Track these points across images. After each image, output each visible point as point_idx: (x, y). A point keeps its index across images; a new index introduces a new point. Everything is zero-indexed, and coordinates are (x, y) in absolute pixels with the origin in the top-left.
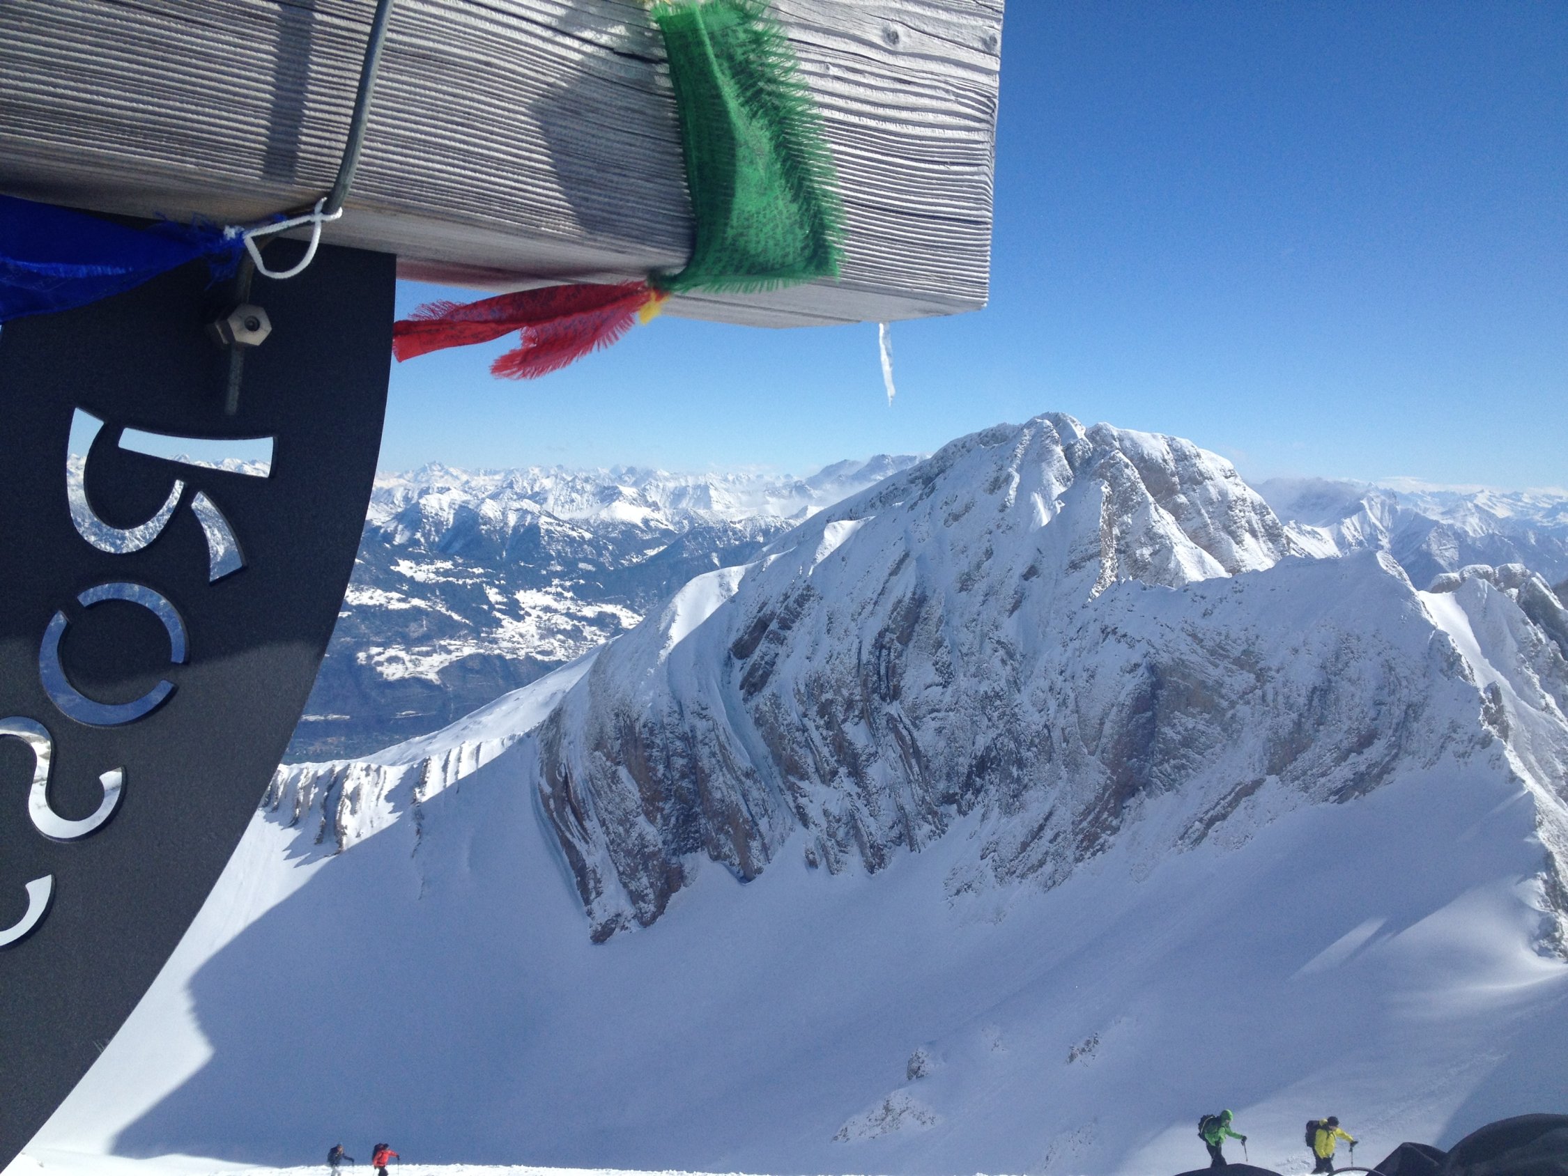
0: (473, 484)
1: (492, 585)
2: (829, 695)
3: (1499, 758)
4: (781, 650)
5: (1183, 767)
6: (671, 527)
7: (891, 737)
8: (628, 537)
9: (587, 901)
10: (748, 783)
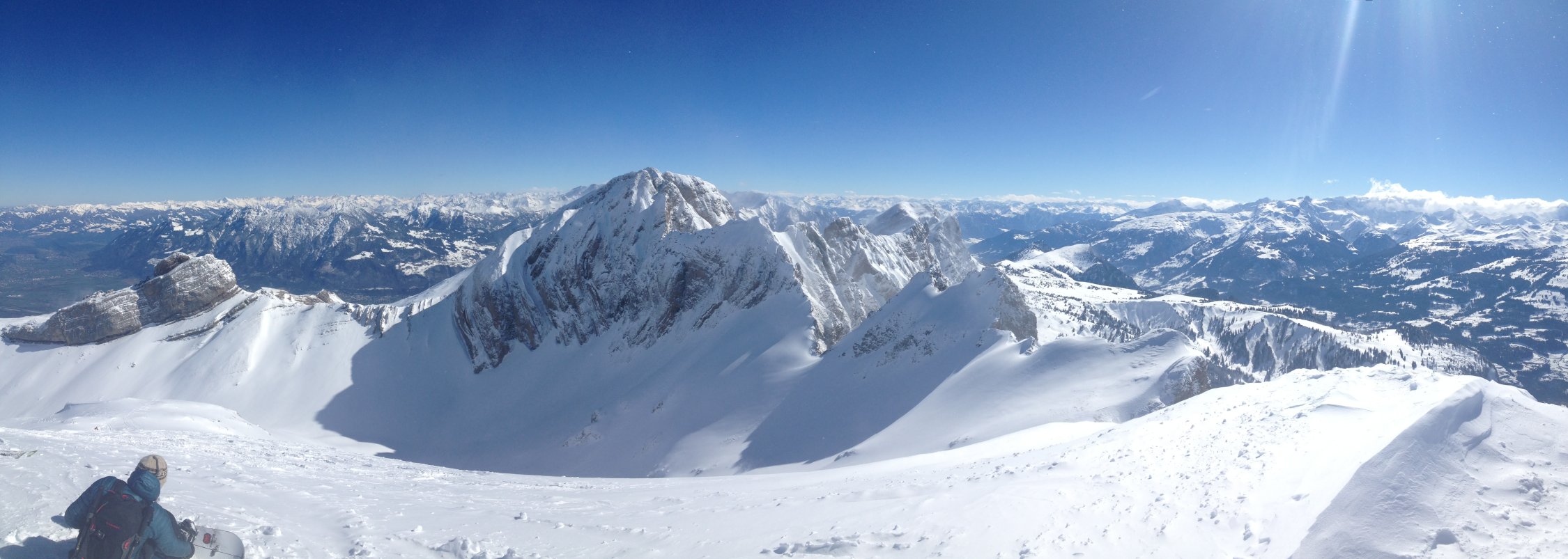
0: (438, 201)
1: (445, 239)
2: (565, 277)
3: (799, 290)
4: (547, 260)
5: (695, 299)
6: (512, 215)
7: (589, 293)
8: (496, 219)
9: (473, 358)
10: (533, 312)
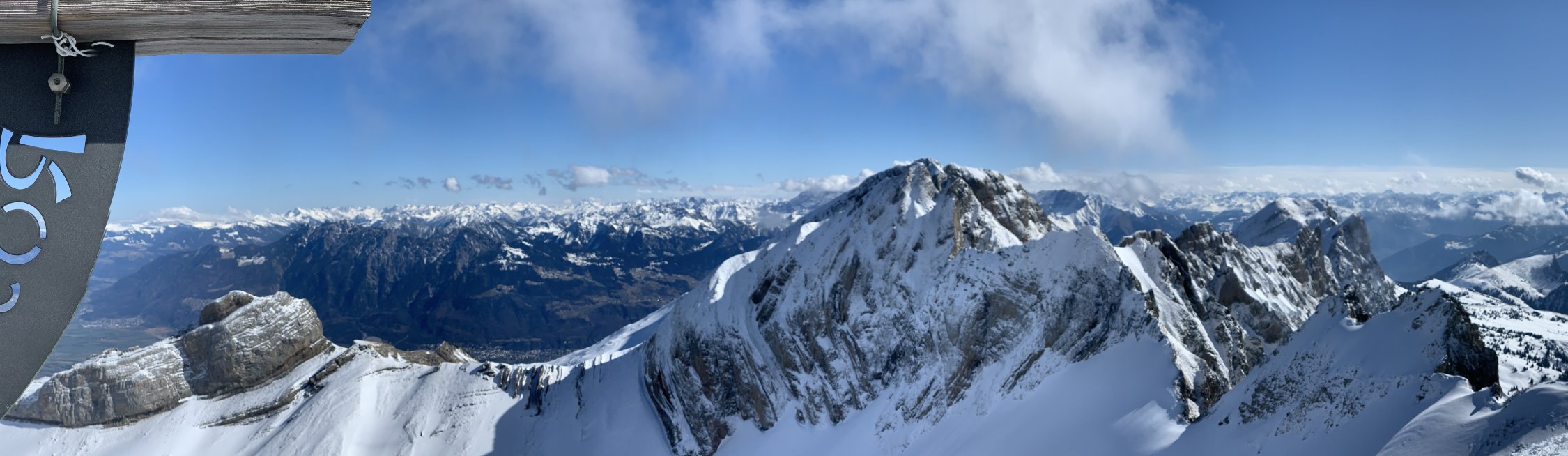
0: (606, 211)
2: (807, 322)
4: (779, 297)
5: (1003, 348)
6: (715, 230)
7: (843, 343)
8: (693, 236)
9: (673, 445)
10: (762, 374)
